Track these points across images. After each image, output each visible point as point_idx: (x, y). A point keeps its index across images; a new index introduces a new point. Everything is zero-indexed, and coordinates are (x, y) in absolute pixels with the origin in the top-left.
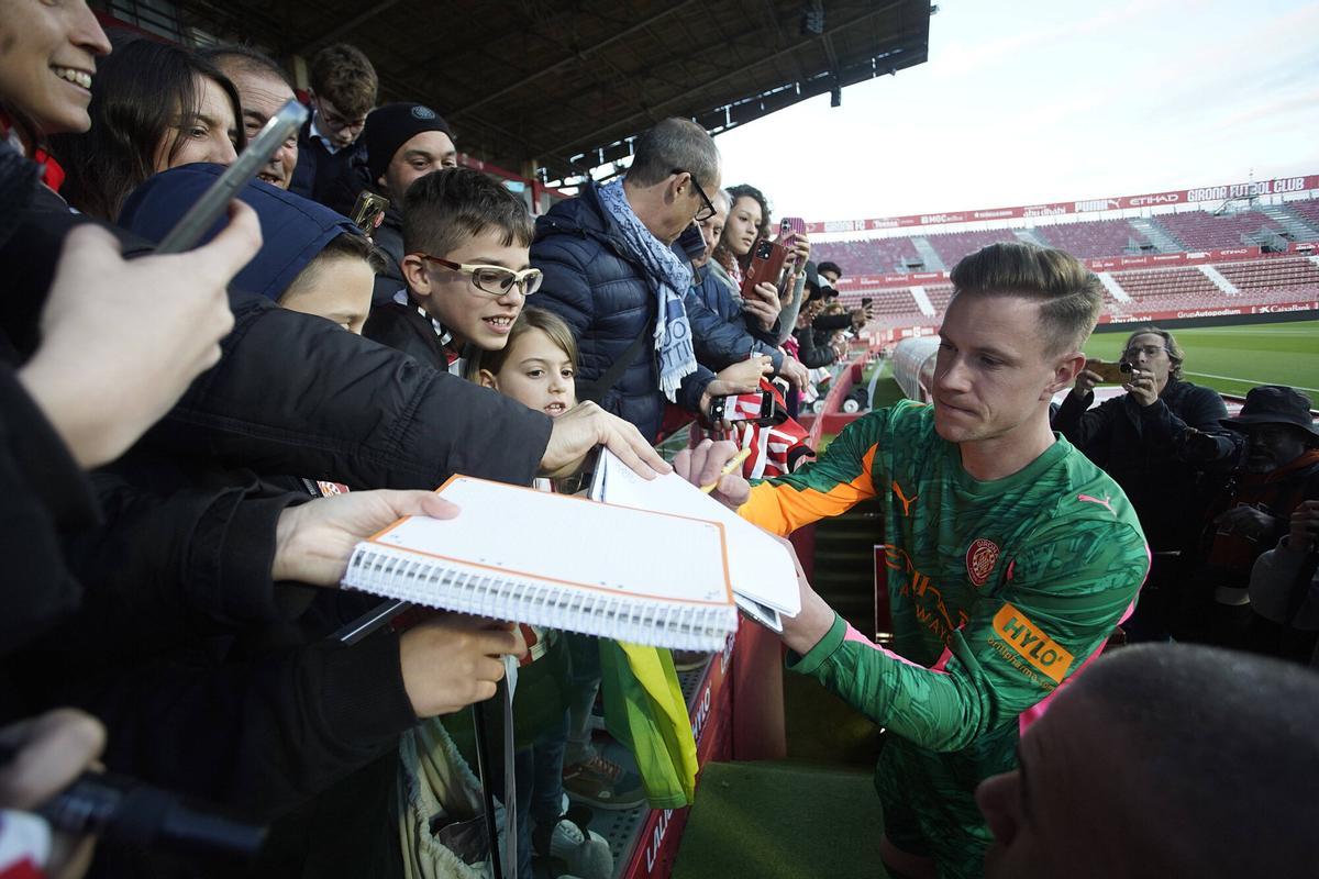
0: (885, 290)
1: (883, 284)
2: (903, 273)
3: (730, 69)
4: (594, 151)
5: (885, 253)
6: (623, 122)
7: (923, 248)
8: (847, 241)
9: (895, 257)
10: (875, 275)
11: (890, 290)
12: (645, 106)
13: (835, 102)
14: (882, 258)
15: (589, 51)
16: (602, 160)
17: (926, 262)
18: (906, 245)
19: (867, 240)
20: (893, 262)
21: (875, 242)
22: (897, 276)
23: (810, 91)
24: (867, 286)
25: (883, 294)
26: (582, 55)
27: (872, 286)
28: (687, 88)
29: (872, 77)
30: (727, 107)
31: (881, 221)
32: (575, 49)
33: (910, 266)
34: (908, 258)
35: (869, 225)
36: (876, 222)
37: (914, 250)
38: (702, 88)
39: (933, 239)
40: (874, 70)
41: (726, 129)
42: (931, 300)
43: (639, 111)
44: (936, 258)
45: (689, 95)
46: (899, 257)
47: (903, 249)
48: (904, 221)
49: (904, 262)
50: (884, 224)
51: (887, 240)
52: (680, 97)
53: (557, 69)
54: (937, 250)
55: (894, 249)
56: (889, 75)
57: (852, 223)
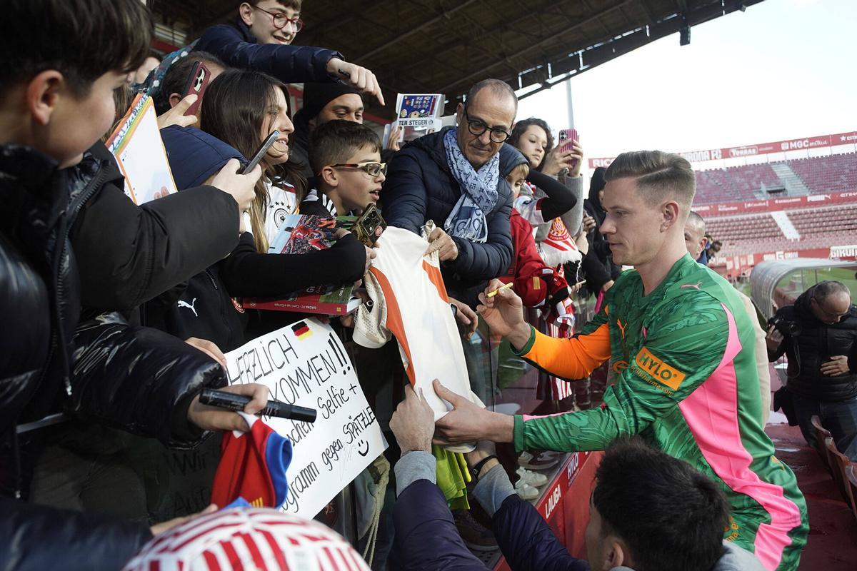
0: (745, 216)
1: (742, 210)
2: (763, 199)
3: (582, 18)
4: (459, 97)
5: (743, 180)
6: (483, 71)
7: (784, 173)
8: (703, 170)
9: (754, 184)
10: (732, 202)
11: (750, 216)
12: (503, 55)
13: (685, 40)
14: (741, 185)
15: (452, 12)
17: (788, 187)
18: (766, 171)
19: (724, 169)
20: (752, 188)
21: (732, 170)
22: (757, 202)
23: (659, 33)
24: (725, 213)
25: (743, 220)
26: (446, 15)
27: (731, 212)
28: (541, 38)
29: (722, 15)
30: (580, 52)
31: (738, 149)
32: (441, 10)
33: (770, 192)
34: (767, 184)
35: (726, 153)
36: (733, 151)
37: (776, 177)
38: (555, 36)
39: (795, 164)
40: (723, 8)
41: (579, 72)
42: (794, 224)
43: (499, 60)
44: (799, 183)
45: (544, 43)
46: (758, 183)
47: (763, 177)
48: (762, 149)
49: (764, 188)
50: (742, 152)
51: (745, 168)
52: (536, 46)
53: (425, 28)
54: (799, 174)
55: (753, 176)
56: (739, 12)
57: (708, 153)
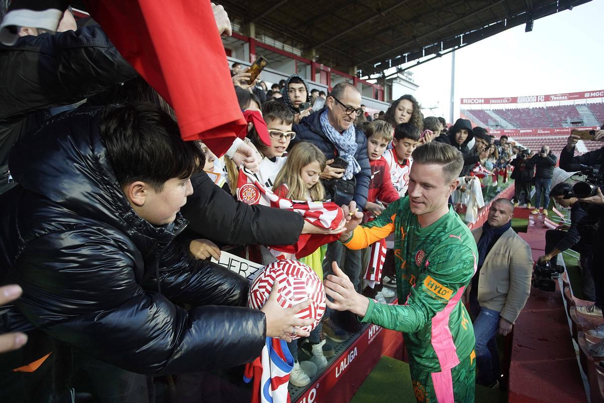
0: (554, 137)
1: (552, 133)
2: (567, 127)
3: (464, 15)
4: (387, 61)
5: (556, 115)
6: (402, 46)
7: (584, 113)
8: (531, 108)
9: (563, 118)
10: (547, 128)
11: (557, 137)
12: (414, 37)
13: (529, 29)
14: (555, 118)
15: (387, 11)
16: (390, 66)
17: (585, 121)
18: (572, 110)
19: (545, 107)
20: (561, 120)
21: (550, 109)
22: (564, 129)
23: (512, 24)
24: (542, 134)
25: (552, 139)
26: (382, 13)
27: (545, 134)
28: (438, 27)
29: (556, 12)
30: (462, 35)
31: (556, 96)
32: (379, 10)
33: (573, 123)
34: (572, 118)
35: (547, 98)
36: (552, 97)
37: (578, 114)
38: (447, 26)
39: (592, 107)
40: (557, 8)
41: (460, 47)
42: (585, 143)
43: (412, 40)
44: (592, 118)
45: (440, 30)
46: (566, 117)
47: (569, 113)
48: (571, 96)
49: (569, 120)
50: (558, 98)
51: (559, 107)
52: (435, 32)
53: (370, 21)
54: (593, 113)
55: (563, 113)
56: (568, 10)
57: (536, 97)
